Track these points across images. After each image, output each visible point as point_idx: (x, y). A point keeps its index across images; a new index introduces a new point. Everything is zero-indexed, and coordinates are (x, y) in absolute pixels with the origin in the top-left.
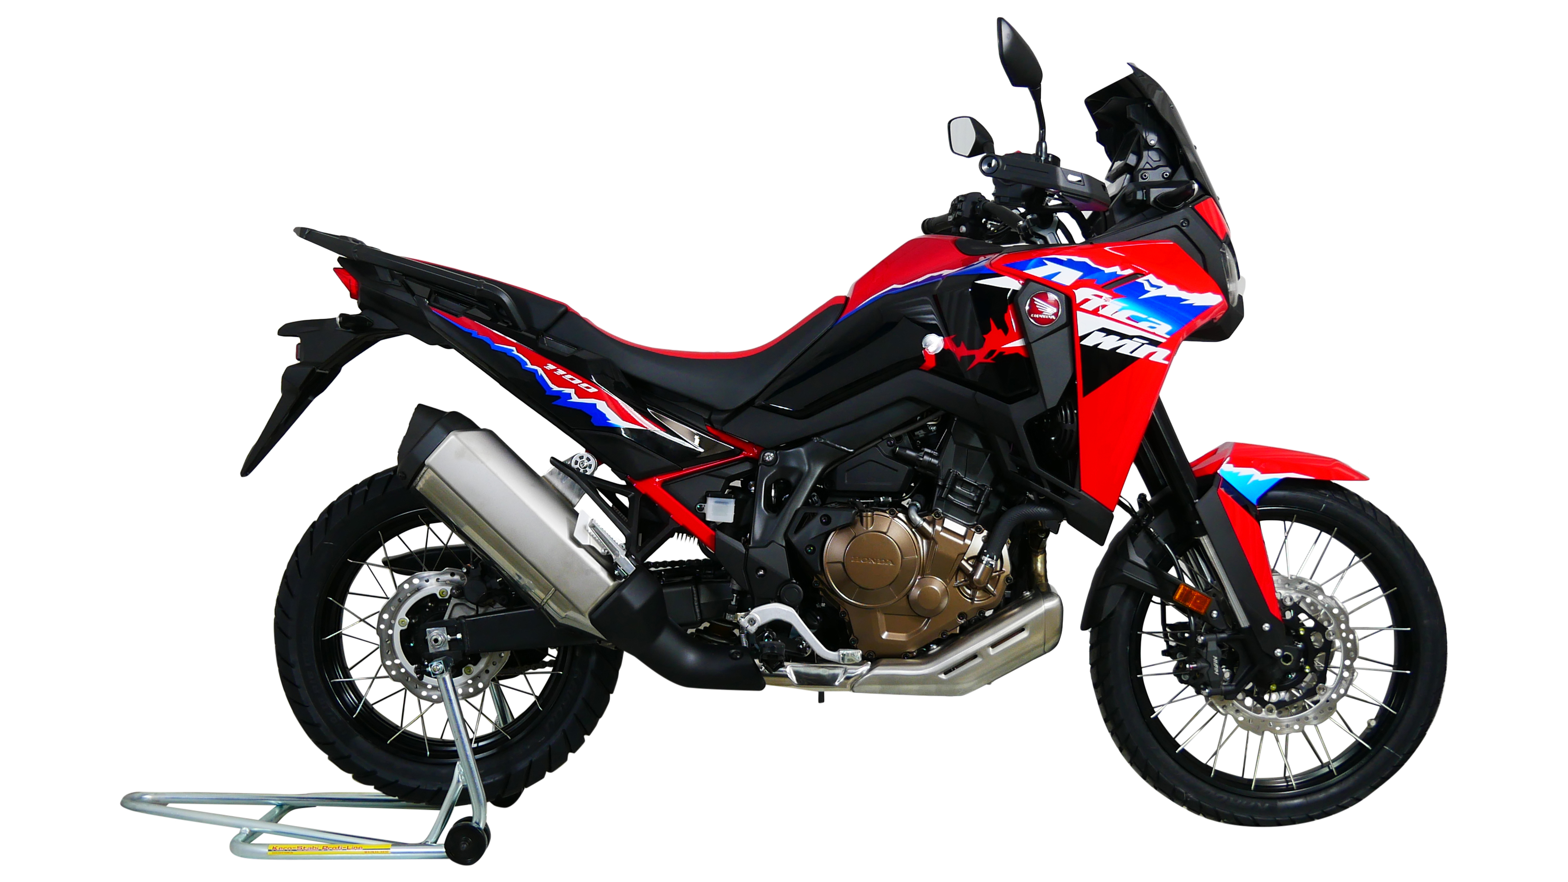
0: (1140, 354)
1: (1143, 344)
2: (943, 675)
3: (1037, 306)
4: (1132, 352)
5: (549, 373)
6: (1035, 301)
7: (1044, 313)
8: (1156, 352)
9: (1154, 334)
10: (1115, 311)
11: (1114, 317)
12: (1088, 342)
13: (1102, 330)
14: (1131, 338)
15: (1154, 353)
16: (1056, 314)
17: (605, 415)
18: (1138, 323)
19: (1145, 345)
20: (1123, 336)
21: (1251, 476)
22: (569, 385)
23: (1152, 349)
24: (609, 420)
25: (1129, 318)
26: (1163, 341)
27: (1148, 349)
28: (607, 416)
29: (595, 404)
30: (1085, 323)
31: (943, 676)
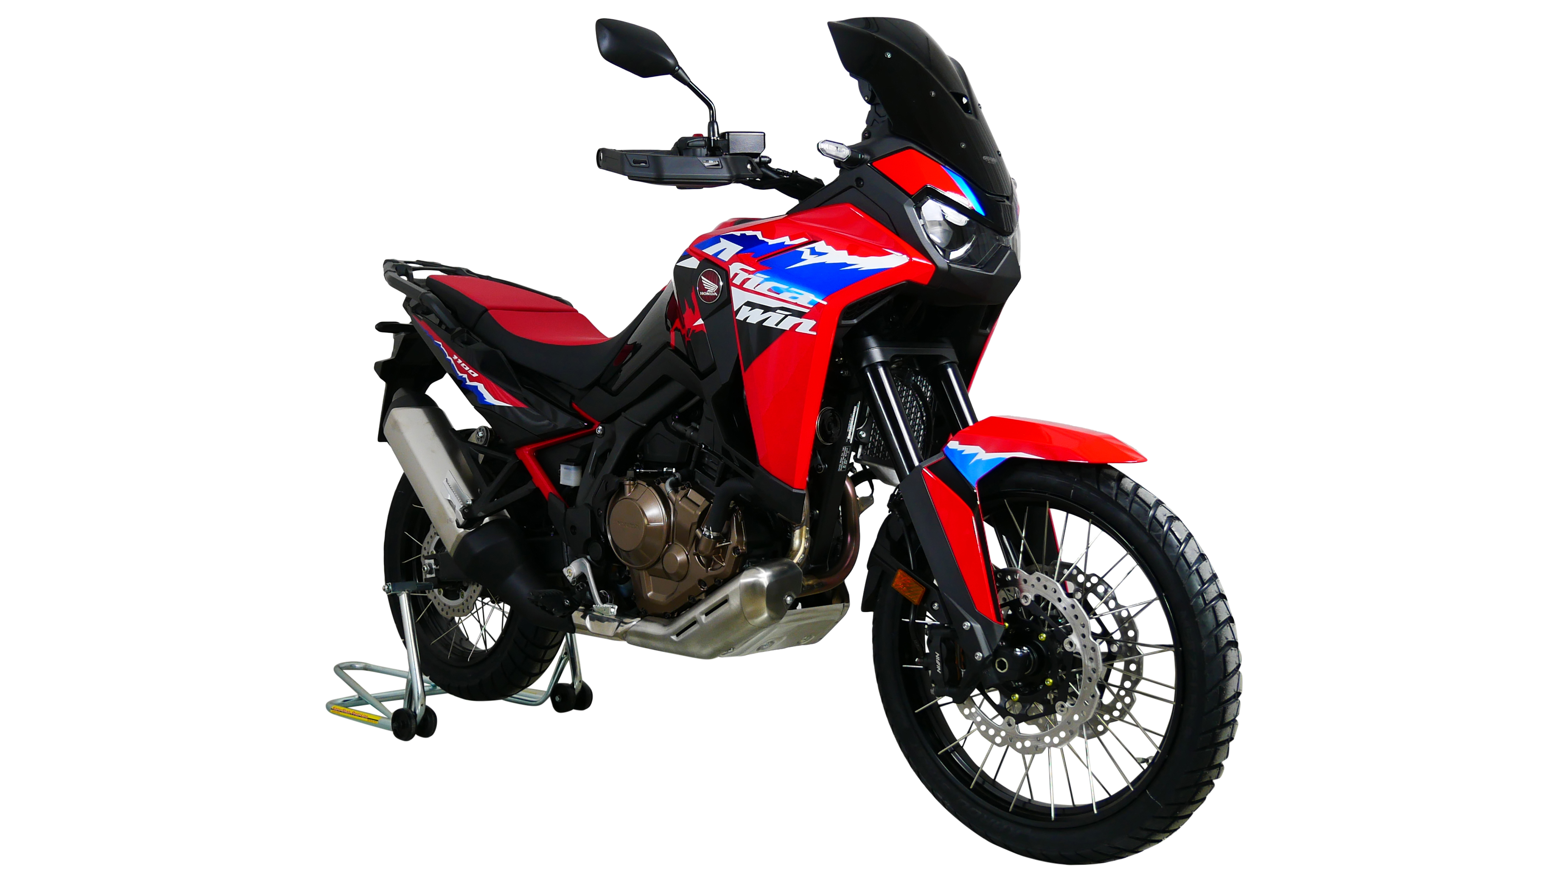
0: (786, 325)
1: (787, 316)
2: (675, 636)
3: (704, 285)
4: (777, 325)
5: (455, 361)
6: (702, 279)
7: (708, 291)
8: (802, 323)
9: (796, 304)
10: (757, 284)
11: (757, 290)
12: (740, 317)
13: (748, 304)
14: (774, 310)
15: (801, 323)
16: (717, 291)
17: (482, 395)
18: (779, 294)
19: (789, 317)
20: (766, 309)
21: (976, 454)
22: (466, 372)
23: (797, 320)
24: (485, 399)
25: (770, 290)
26: (807, 311)
27: (791, 321)
28: (484, 396)
29: (477, 386)
30: (738, 298)
31: (674, 638)
